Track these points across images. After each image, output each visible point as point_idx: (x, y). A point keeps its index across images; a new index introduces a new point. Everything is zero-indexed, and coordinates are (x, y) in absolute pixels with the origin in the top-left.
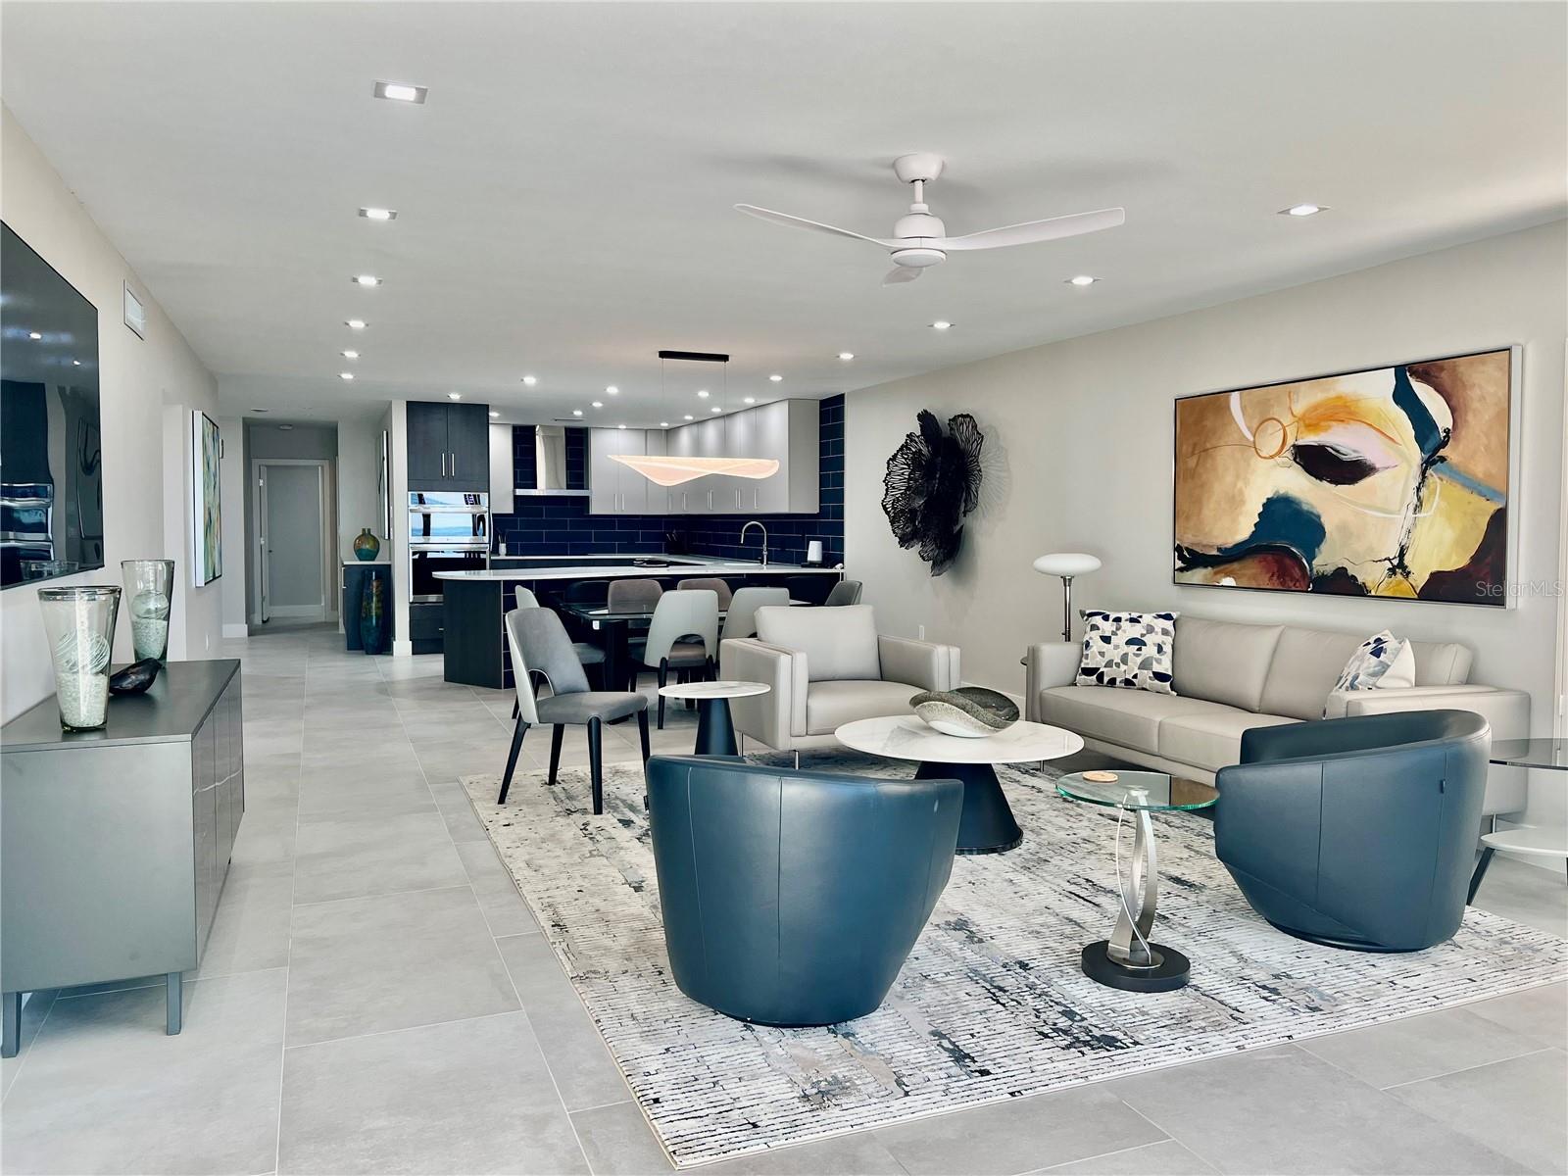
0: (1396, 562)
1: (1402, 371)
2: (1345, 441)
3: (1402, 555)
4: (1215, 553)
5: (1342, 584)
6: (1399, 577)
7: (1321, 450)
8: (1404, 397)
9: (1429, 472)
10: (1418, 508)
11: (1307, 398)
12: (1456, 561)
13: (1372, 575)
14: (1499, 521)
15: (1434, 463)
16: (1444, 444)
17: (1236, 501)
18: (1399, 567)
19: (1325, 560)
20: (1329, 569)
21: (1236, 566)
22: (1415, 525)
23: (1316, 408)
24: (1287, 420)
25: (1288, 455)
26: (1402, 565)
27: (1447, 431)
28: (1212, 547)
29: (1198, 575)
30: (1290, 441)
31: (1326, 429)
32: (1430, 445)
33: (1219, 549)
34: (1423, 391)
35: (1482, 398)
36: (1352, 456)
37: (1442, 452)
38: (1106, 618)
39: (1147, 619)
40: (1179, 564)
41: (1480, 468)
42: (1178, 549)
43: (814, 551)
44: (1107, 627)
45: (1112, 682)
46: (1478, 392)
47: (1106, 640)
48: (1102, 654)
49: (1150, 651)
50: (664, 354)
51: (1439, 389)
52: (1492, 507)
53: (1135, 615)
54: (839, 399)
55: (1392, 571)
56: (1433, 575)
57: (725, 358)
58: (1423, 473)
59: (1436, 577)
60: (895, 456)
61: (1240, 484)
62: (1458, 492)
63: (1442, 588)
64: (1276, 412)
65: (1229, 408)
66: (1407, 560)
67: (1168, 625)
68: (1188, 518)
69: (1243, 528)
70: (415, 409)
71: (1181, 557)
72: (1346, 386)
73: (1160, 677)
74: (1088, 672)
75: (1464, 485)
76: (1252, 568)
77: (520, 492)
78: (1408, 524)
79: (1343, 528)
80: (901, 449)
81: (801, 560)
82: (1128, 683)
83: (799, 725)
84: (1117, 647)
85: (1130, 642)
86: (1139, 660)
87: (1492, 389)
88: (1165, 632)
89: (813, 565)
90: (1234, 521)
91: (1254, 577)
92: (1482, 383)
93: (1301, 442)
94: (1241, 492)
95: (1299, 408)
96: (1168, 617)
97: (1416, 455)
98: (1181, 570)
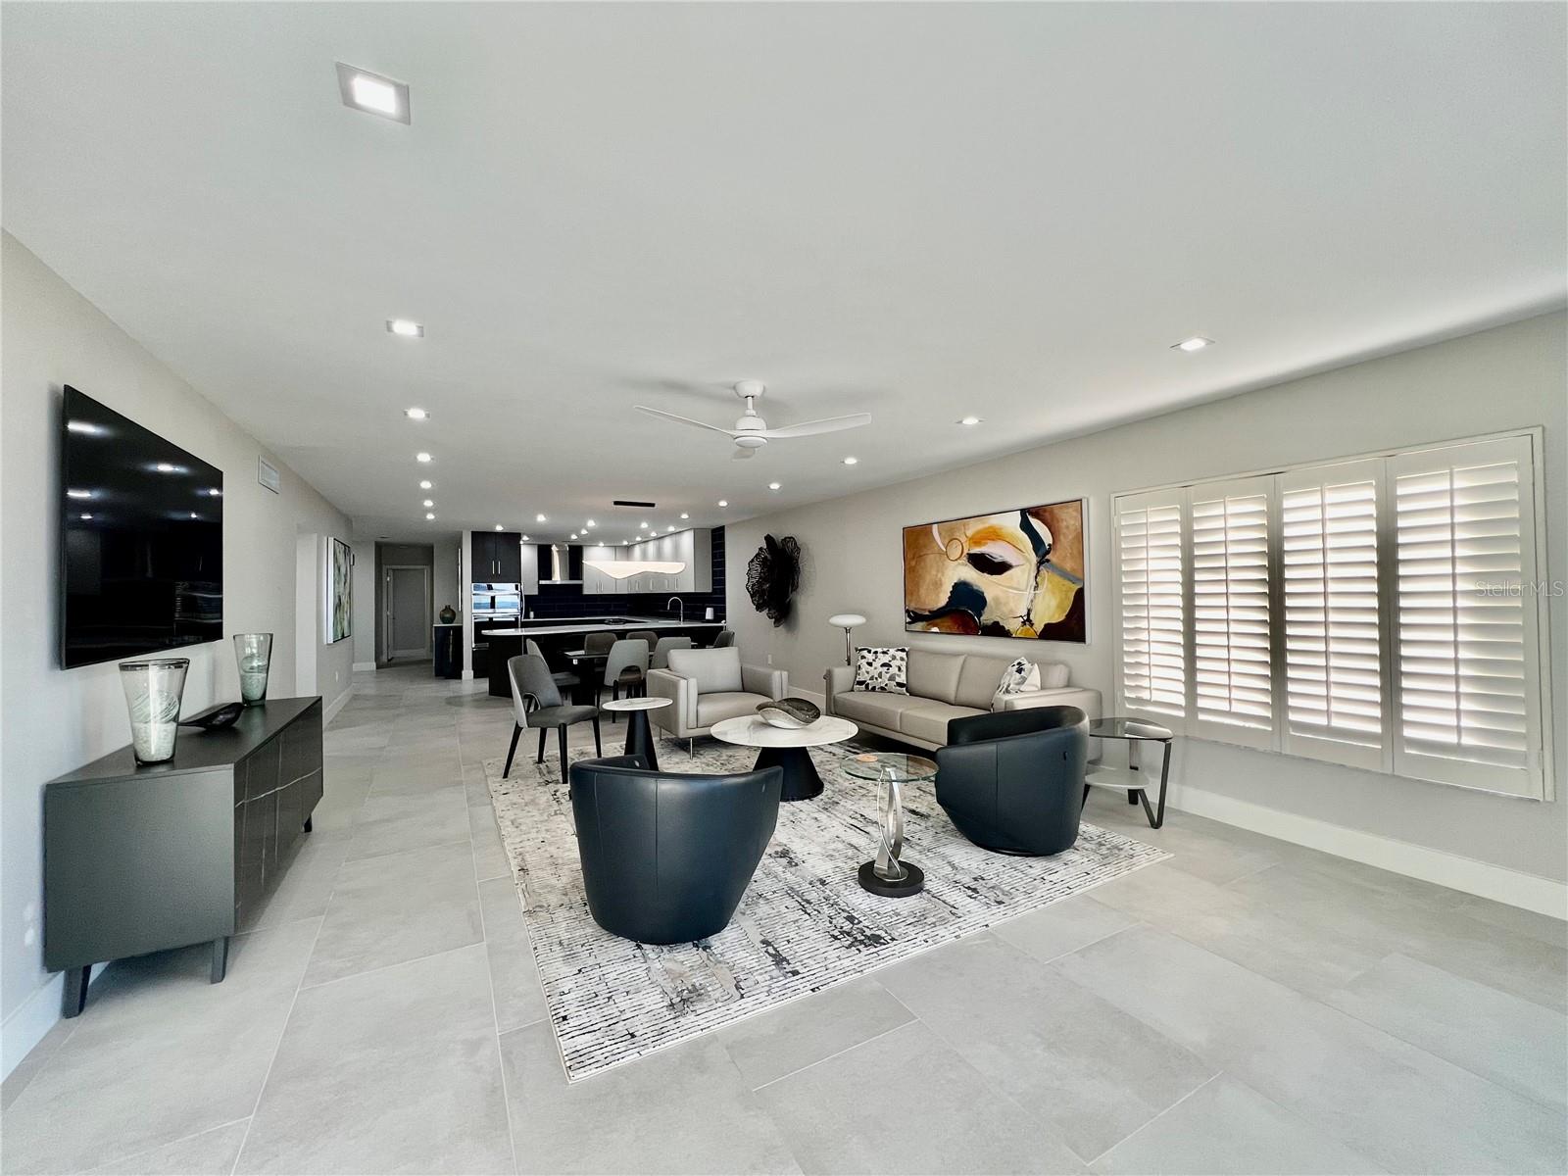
0: (1025, 618)
1: (1024, 512)
2: (996, 551)
3: (1028, 614)
4: (927, 613)
5: (997, 630)
6: (1028, 627)
7: (982, 556)
8: (1026, 526)
9: (1041, 568)
10: (1036, 588)
11: (973, 528)
12: (1058, 617)
13: (1013, 625)
14: (1080, 595)
15: (1044, 563)
16: (1048, 552)
17: (938, 585)
18: (1028, 621)
19: (987, 617)
20: (990, 622)
21: (938, 621)
22: (1035, 597)
23: (978, 532)
24: (963, 539)
25: (964, 560)
26: (1029, 620)
27: (1049, 545)
28: (925, 610)
29: (919, 626)
30: (966, 552)
31: (985, 544)
32: (1040, 553)
33: (930, 612)
34: (1035, 523)
35: (1067, 527)
36: (999, 560)
37: (1047, 557)
38: (869, 652)
39: (892, 651)
40: (908, 620)
41: (1068, 566)
42: (907, 611)
43: (709, 613)
44: (870, 657)
45: (874, 689)
46: (1065, 523)
47: (870, 664)
48: (868, 672)
49: (894, 670)
50: (616, 503)
51: (1044, 522)
52: (1076, 587)
53: (885, 650)
54: (724, 527)
55: (1024, 623)
56: (1046, 625)
57: (652, 505)
58: (1038, 568)
59: (1048, 626)
60: (752, 560)
61: (939, 575)
62: (1057, 579)
63: (1051, 633)
64: (957, 535)
65: (932, 532)
66: (1032, 617)
67: (904, 655)
68: (912, 594)
69: (943, 600)
70: (478, 537)
71: (909, 616)
72: (994, 521)
73: (900, 685)
74: (860, 683)
75: (1061, 576)
76: (947, 622)
77: (543, 582)
78: (1031, 597)
79: (996, 600)
80: (756, 556)
81: (702, 618)
82: (882, 689)
83: (692, 722)
84: (876, 668)
85: (883, 665)
86: (888, 675)
87: (1072, 522)
88: (902, 659)
89: (709, 621)
90: (938, 595)
91: (949, 627)
92: (1067, 519)
93: (972, 552)
94: (940, 580)
95: (970, 533)
96: (903, 650)
97: (1034, 558)
98: (909, 623)
